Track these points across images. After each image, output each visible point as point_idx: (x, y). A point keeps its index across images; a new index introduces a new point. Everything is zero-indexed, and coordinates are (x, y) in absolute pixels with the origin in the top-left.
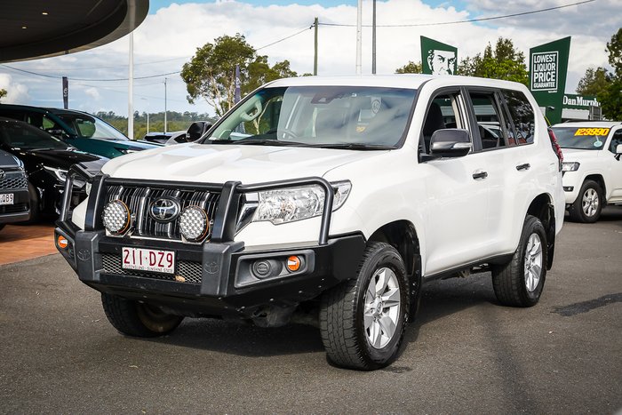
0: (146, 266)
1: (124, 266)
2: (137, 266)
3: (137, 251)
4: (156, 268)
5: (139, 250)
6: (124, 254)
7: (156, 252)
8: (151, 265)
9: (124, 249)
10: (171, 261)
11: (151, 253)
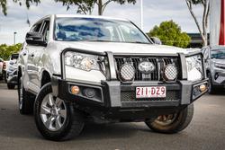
0: (149, 95)
1: (137, 96)
4: (155, 95)
5: (146, 88)
6: (137, 90)
7: (155, 88)
8: (152, 94)
10: (164, 91)
11: (152, 88)
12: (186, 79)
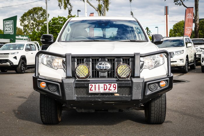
0: (102, 91)
1: (90, 92)
2: (97, 91)
3: (97, 85)
4: (107, 91)
5: (98, 84)
6: (90, 87)
7: (107, 84)
8: (104, 90)
9: (90, 84)
10: (115, 88)
11: (104, 85)
12: (139, 77)
